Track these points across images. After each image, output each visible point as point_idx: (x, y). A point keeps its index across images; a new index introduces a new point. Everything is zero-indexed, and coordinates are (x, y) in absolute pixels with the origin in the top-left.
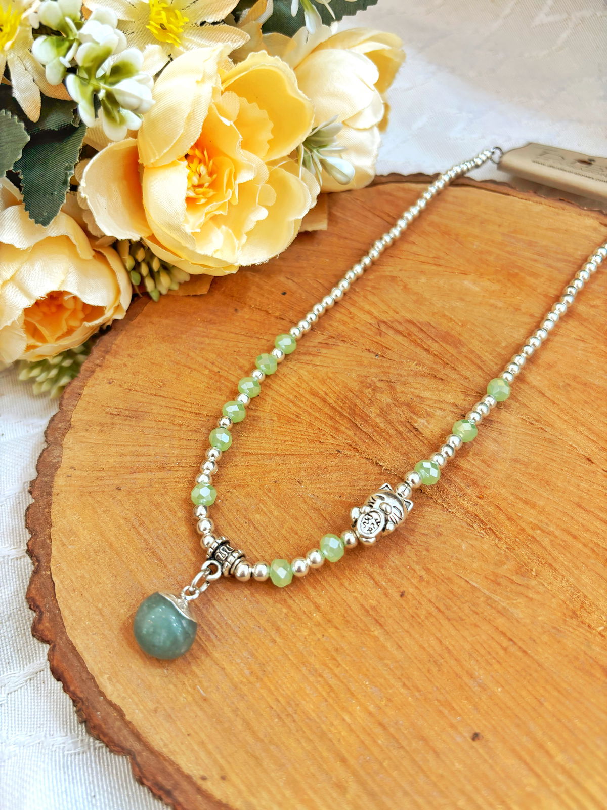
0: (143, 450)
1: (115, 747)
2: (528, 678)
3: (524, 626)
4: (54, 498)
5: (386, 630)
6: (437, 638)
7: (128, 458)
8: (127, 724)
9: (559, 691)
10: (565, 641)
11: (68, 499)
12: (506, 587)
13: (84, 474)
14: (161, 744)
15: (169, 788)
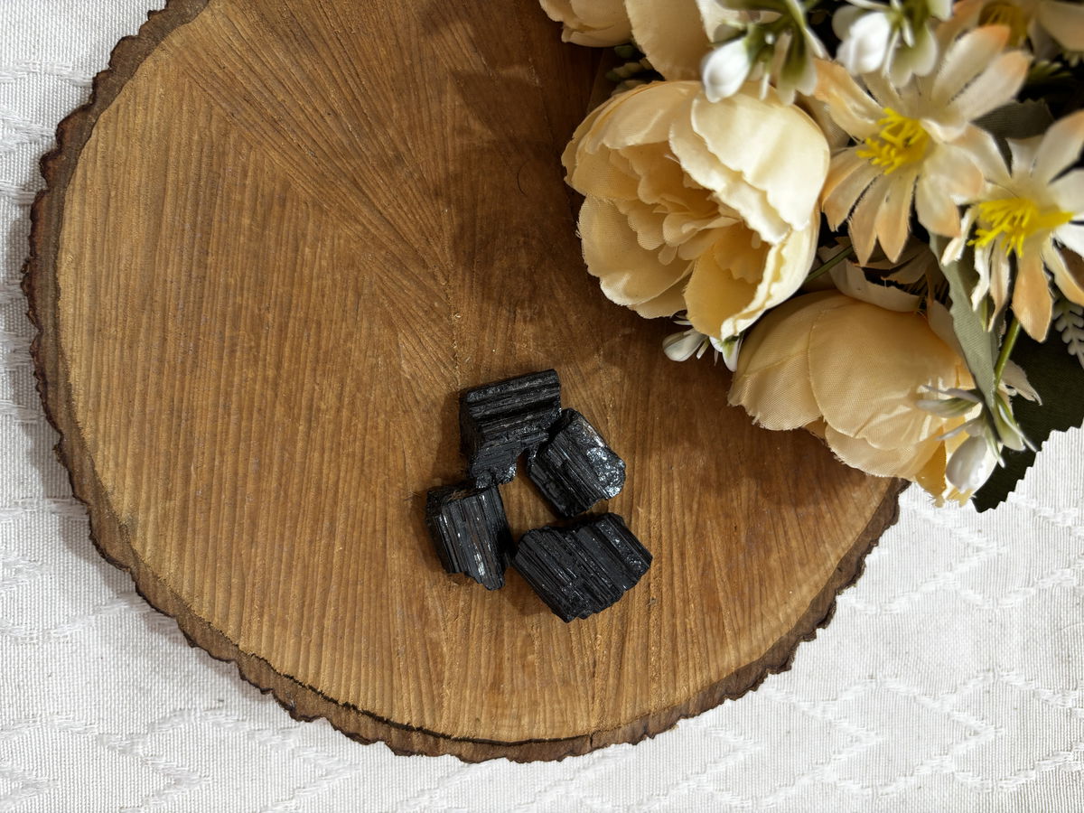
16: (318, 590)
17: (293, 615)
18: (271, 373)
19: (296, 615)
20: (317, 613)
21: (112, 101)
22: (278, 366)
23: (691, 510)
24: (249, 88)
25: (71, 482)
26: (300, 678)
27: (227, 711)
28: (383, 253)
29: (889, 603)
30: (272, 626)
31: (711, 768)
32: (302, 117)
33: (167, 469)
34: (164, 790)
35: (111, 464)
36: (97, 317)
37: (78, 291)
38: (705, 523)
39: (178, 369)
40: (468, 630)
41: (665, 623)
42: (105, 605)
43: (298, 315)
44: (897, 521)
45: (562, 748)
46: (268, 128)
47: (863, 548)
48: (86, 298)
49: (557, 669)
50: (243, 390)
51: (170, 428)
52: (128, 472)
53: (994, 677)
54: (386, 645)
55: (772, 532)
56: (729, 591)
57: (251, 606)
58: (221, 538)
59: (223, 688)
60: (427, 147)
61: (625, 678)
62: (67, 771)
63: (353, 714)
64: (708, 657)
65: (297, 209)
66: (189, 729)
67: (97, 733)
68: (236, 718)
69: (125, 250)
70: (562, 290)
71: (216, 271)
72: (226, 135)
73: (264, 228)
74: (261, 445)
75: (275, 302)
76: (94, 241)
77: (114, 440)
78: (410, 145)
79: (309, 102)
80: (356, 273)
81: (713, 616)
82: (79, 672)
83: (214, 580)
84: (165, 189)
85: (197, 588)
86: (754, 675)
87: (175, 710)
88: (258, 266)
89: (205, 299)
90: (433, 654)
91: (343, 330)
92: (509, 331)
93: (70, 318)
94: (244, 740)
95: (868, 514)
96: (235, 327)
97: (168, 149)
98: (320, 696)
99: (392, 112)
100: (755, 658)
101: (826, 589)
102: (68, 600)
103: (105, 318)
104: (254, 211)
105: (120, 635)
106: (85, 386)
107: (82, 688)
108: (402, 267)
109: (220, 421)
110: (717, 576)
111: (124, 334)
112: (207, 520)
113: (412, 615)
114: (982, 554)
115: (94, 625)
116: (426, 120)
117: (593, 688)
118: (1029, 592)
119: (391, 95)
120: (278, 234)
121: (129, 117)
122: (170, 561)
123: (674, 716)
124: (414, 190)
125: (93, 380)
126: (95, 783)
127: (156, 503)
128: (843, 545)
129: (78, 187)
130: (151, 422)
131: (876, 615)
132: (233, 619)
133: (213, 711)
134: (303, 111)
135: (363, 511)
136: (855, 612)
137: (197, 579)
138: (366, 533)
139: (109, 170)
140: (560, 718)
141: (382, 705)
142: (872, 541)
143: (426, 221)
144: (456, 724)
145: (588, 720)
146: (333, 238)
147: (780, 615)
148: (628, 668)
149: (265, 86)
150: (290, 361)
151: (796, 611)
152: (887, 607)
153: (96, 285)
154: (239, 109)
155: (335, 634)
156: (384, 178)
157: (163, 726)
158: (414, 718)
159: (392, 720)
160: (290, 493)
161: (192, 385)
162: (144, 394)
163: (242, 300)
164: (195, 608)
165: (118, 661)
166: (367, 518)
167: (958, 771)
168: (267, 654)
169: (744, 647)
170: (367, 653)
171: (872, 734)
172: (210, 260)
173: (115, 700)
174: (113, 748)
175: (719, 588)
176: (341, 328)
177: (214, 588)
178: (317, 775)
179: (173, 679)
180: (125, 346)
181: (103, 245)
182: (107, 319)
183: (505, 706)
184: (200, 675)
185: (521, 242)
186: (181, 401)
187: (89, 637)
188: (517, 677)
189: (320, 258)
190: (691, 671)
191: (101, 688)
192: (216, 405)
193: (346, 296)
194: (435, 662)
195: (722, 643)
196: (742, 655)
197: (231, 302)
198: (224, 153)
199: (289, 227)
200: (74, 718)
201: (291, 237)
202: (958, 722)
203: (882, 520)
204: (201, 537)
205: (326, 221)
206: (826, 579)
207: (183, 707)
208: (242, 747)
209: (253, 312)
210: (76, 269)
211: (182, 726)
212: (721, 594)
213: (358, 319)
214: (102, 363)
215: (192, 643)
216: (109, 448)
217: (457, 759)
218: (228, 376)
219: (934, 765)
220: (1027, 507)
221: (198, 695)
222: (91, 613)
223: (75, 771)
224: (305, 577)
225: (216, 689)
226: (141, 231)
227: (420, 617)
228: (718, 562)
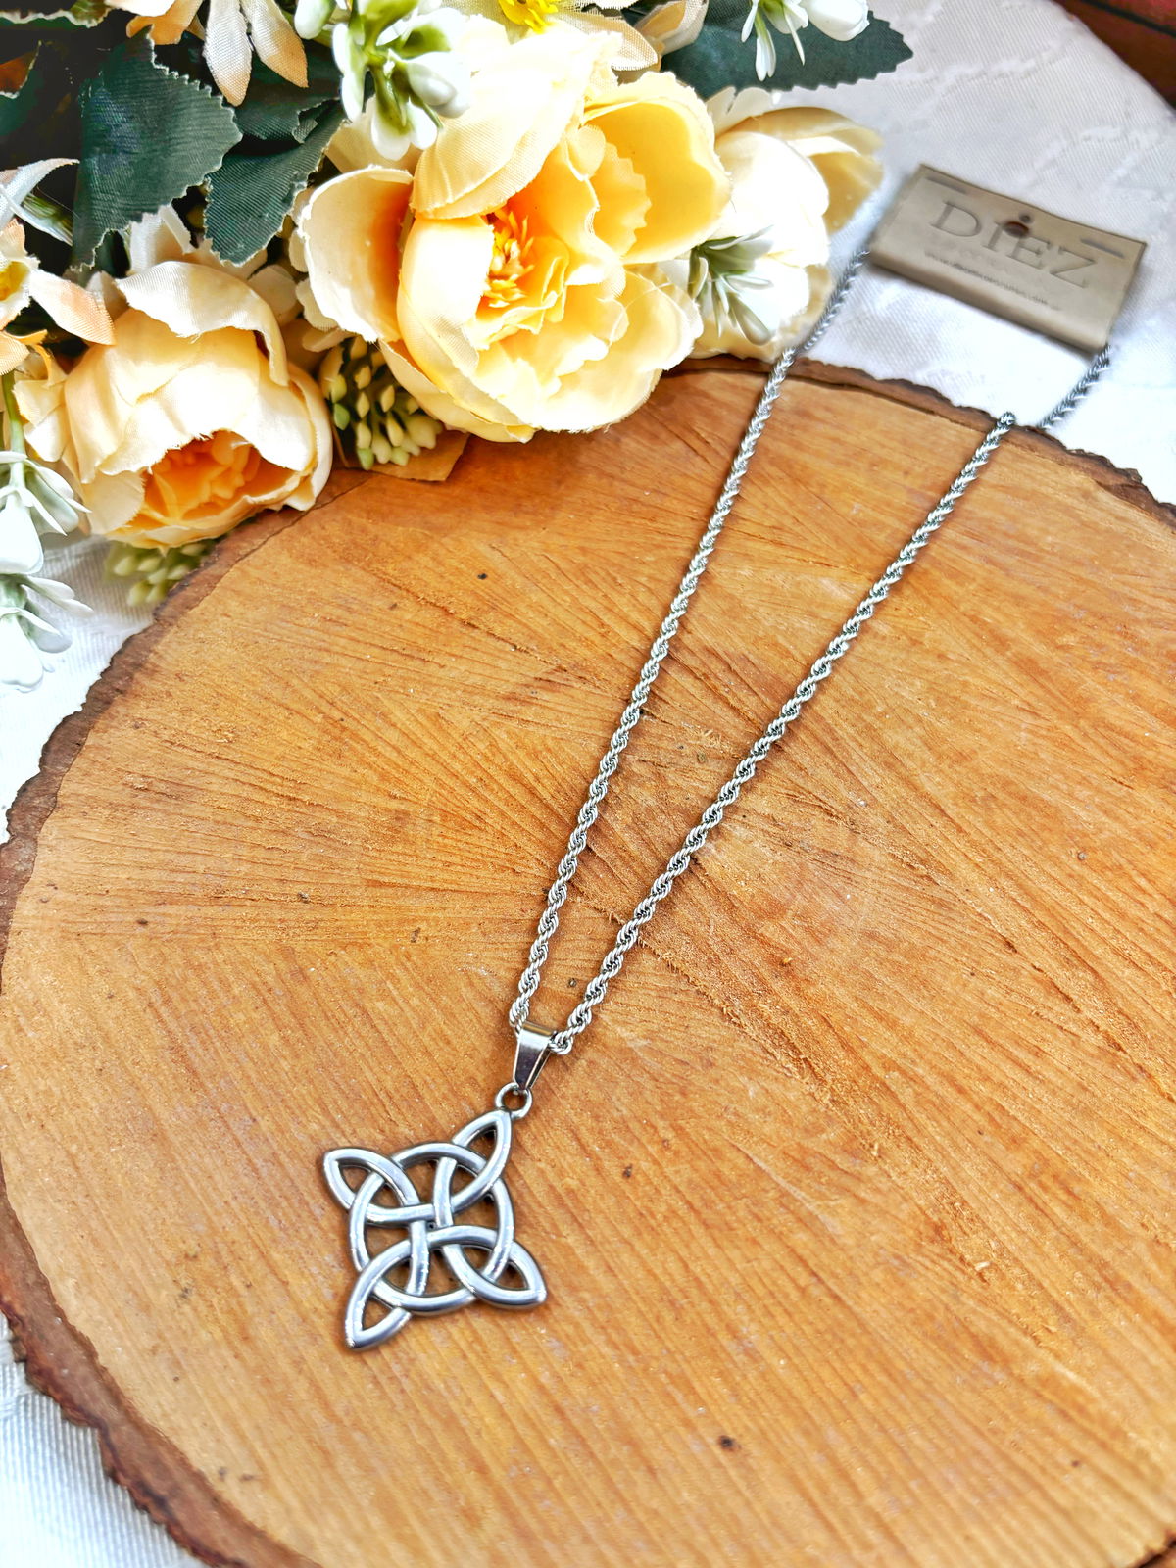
0: (184, 861)
1: (75, 1413)
2: (837, 1346)
3: (842, 1249)
4: (11, 940)
5: (588, 1237)
6: (681, 1260)
7: (154, 875)
8: (100, 1372)
9: (890, 1375)
10: (913, 1284)
11: (37, 944)
12: (821, 1174)
13: (72, 898)
14: (157, 1412)
15: (163, 1492)
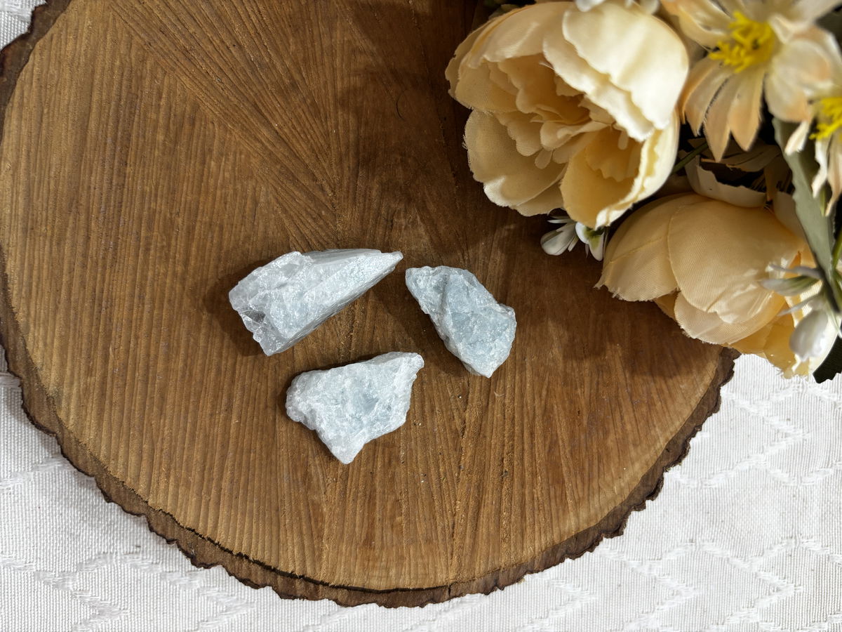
16: (217, 457)
17: (195, 476)
18: (179, 269)
19: (197, 477)
20: (215, 475)
21: (47, 31)
22: (186, 263)
23: (540, 396)
24: (165, 21)
25: (7, 359)
26: (200, 531)
27: (143, 555)
28: (278, 167)
29: (709, 478)
30: (177, 486)
31: (552, 614)
32: (210, 48)
33: (89, 350)
34: (90, 619)
35: (41, 345)
36: (30, 217)
37: (14, 194)
38: (553, 407)
39: (100, 264)
40: (345, 493)
41: (516, 492)
42: (42, 463)
43: (204, 219)
44: (718, 410)
45: (424, 597)
46: (179, 55)
47: (689, 432)
48: (21, 200)
49: (422, 529)
50: (155, 284)
51: (92, 315)
52: (55, 352)
53: (796, 543)
54: (274, 505)
55: (610, 417)
56: (571, 466)
57: (160, 468)
58: (134, 410)
59: (140, 536)
60: (319, 77)
61: (480, 539)
62: (10, 601)
63: (245, 562)
64: (552, 522)
65: (205, 128)
66: (111, 569)
67: (35, 570)
68: (151, 561)
69: (55, 160)
70: (434, 202)
71: (133, 180)
72: (144, 61)
73: (176, 143)
74: (170, 331)
75: (185, 208)
76: (29, 152)
77: (44, 323)
78: (304, 74)
79: (217, 35)
80: (254, 184)
81: (557, 487)
82: (20, 518)
83: (128, 446)
84: (90, 108)
85: (113, 452)
86: (591, 538)
87: (99, 554)
88: (170, 176)
89: (123, 204)
90: (314, 514)
91: (242, 234)
92: (387, 238)
93: (8, 218)
94: (157, 580)
95: (694, 403)
96: (150, 228)
97: (93, 72)
98: (217, 547)
99: (289, 45)
100: (593, 524)
101: (655, 466)
102: (11, 458)
103: (37, 218)
104: (167, 128)
105: (54, 488)
106: (19, 276)
107: (23, 532)
108: (294, 180)
109: (135, 309)
110: (562, 453)
111: (53, 232)
112: (123, 394)
113: (297, 480)
114: (789, 439)
115: (32, 480)
116: (318, 54)
117: (452, 546)
118: (828, 473)
119: (288, 30)
120: (188, 149)
121: (61, 45)
122: (89, 428)
123: (521, 571)
124: (307, 113)
125: (26, 271)
126: (33, 612)
127: (79, 378)
128: (671, 429)
129: (16, 105)
130: (75, 309)
131: (697, 489)
132: (143, 479)
133: (131, 555)
134: (211, 42)
135: (256, 390)
136: (679, 486)
137: (113, 444)
138: (259, 408)
139: (43, 90)
140: (422, 571)
141: (271, 556)
142: (696, 426)
143: (316, 140)
144: (333, 573)
145: (447, 573)
146: (235, 153)
147: (615, 488)
148: (483, 530)
149: (179, 19)
150: (196, 258)
151: (629, 484)
152: (707, 483)
153: (30, 190)
154: (156, 39)
155: (231, 494)
156: (282, 103)
157: (89, 566)
158: (297, 568)
159: (278, 569)
160: (194, 372)
161: (112, 277)
162: (70, 285)
163: (156, 206)
164: (110, 469)
165: (52, 510)
166: (259, 396)
167: (762, 621)
168: (172, 510)
169: (583, 514)
170: (258, 511)
171: (691, 589)
172: (129, 170)
173: (50, 543)
174: (48, 583)
175: (563, 464)
176: (240, 232)
177: (127, 452)
178: (218, 611)
179: (98, 527)
180: (54, 243)
181: (36, 156)
182: (39, 219)
183: (376, 559)
184: (121, 524)
185: (399, 161)
186: (102, 292)
187: (28, 490)
188: (386, 536)
189: (224, 171)
190: (537, 534)
191: (39, 533)
192: (132, 296)
193: (246, 203)
194: (316, 521)
195: (564, 511)
196: (581, 521)
197: (146, 206)
198: (141, 76)
199: (197, 143)
200: (16, 557)
201: (199, 151)
202: (763, 580)
203: (706, 408)
204: (117, 408)
205: (230, 139)
206: (656, 458)
207: (106, 551)
208: (155, 586)
209: (165, 216)
210: (13, 175)
211: (105, 567)
212: (565, 469)
213: (255, 224)
214: (34, 257)
215: (109, 499)
216: (39, 331)
217: (334, 602)
218: (143, 271)
219: (742, 616)
220: (829, 400)
221: (119, 541)
222: (30, 470)
223: (16, 601)
224: (206, 445)
225: (134, 536)
226: (69, 143)
227: (304, 482)
228: (563, 441)
